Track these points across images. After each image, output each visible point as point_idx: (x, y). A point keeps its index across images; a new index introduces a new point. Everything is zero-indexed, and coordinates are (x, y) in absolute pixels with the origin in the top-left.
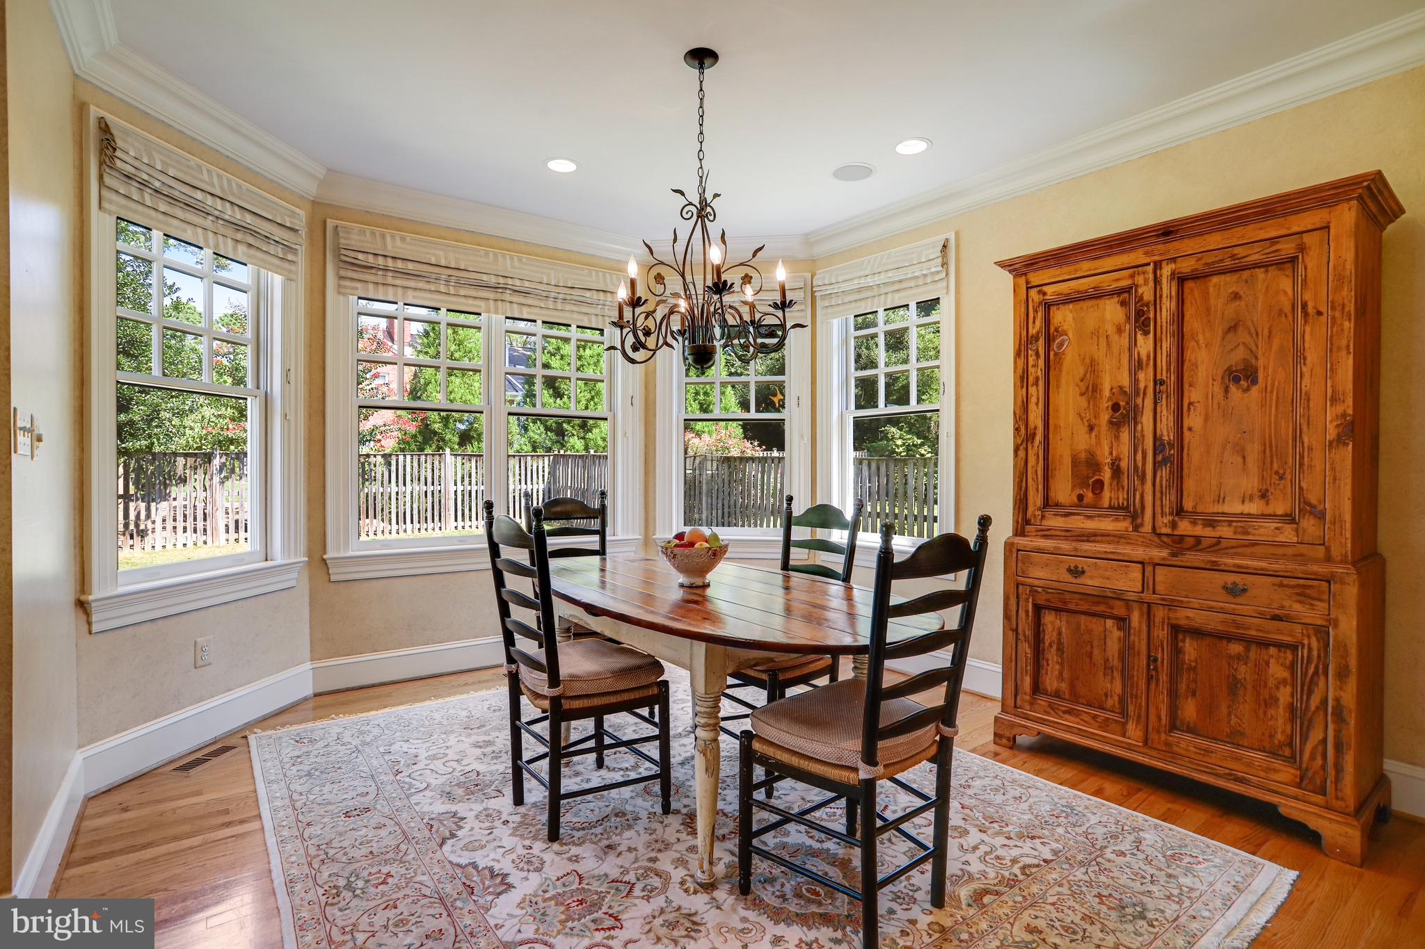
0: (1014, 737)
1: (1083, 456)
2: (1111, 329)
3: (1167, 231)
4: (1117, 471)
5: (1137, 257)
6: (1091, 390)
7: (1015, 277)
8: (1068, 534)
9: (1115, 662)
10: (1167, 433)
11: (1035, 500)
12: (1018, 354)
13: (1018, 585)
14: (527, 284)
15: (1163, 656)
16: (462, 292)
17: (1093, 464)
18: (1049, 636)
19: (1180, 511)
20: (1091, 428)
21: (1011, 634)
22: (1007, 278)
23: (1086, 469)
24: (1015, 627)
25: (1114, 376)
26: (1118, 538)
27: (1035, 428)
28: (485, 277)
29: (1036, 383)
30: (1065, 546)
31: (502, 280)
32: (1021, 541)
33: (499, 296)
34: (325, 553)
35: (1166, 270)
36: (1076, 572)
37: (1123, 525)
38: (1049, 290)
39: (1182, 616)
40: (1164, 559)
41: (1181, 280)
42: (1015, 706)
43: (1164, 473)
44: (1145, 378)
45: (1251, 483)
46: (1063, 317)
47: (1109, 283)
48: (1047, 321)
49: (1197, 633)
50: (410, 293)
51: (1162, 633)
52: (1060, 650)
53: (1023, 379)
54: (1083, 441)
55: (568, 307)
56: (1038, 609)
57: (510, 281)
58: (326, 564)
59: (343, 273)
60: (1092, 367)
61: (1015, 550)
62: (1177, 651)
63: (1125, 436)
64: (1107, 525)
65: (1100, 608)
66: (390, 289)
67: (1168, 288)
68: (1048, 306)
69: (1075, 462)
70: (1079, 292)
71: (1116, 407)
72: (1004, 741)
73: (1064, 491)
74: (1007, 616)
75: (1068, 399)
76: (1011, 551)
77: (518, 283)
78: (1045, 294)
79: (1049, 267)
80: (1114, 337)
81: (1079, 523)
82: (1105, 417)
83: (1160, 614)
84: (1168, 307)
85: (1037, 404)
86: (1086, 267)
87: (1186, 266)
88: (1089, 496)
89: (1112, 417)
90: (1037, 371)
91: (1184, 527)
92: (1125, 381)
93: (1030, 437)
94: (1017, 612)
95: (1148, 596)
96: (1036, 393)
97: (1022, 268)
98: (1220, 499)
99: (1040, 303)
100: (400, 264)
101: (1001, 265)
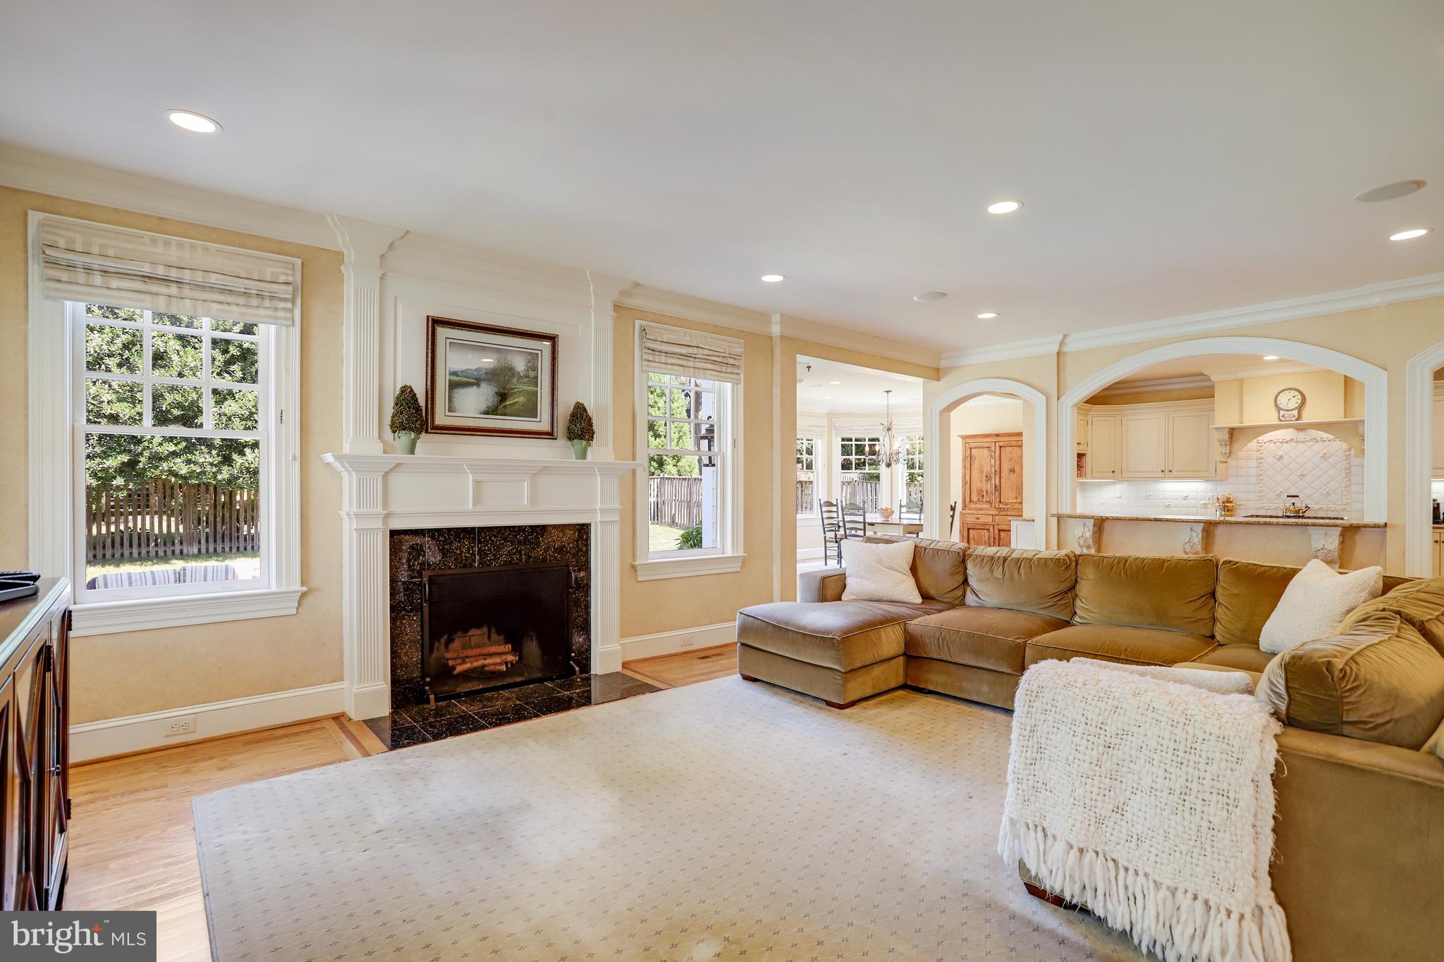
1: (979, 489)
2: (985, 457)
3: (997, 435)
4: (987, 492)
5: (991, 439)
6: (981, 472)
7: (962, 440)
8: (976, 509)
9: (987, 541)
10: (998, 484)
11: (968, 500)
12: (963, 461)
13: (963, 523)
15: (997, 537)
17: (982, 491)
18: (971, 536)
19: (1000, 502)
21: (962, 537)
22: (960, 440)
23: (980, 492)
24: (963, 534)
25: (987, 469)
26: (987, 509)
27: (968, 481)
30: (975, 512)
32: (964, 512)
35: (997, 444)
36: (978, 519)
37: (989, 506)
39: (1001, 527)
41: (1000, 447)
43: (997, 493)
44: (993, 471)
45: (1014, 496)
46: (974, 451)
47: (985, 445)
48: (971, 453)
49: (1004, 531)
51: (996, 532)
52: (974, 540)
53: (965, 467)
54: (979, 485)
56: (968, 529)
60: (981, 466)
62: (1000, 535)
63: (989, 483)
64: (985, 506)
65: (984, 528)
67: (998, 449)
68: (971, 448)
69: (977, 491)
70: (978, 446)
71: (987, 476)
73: (975, 498)
74: (960, 532)
75: (975, 473)
76: (961, 514)
78: (970, 445)
80: (986, 459)
81: (978, 506)
82: (984, 478)
83: (996, 527)
84: (998, 453)
85: (968, 474)
86: (980, 440)
87: (1001, 444)
88: (981, 499)
89: (986, 479)
90: (968, 466)
91: (1001, 506)
92: (989, 471)
93: (966, 483)
94: (963, 530)
95: (994, 523)
96: (968, 471)
97: (965, 438)
98: (1008, 499)
99: (969, 447)
101: (959, 436)
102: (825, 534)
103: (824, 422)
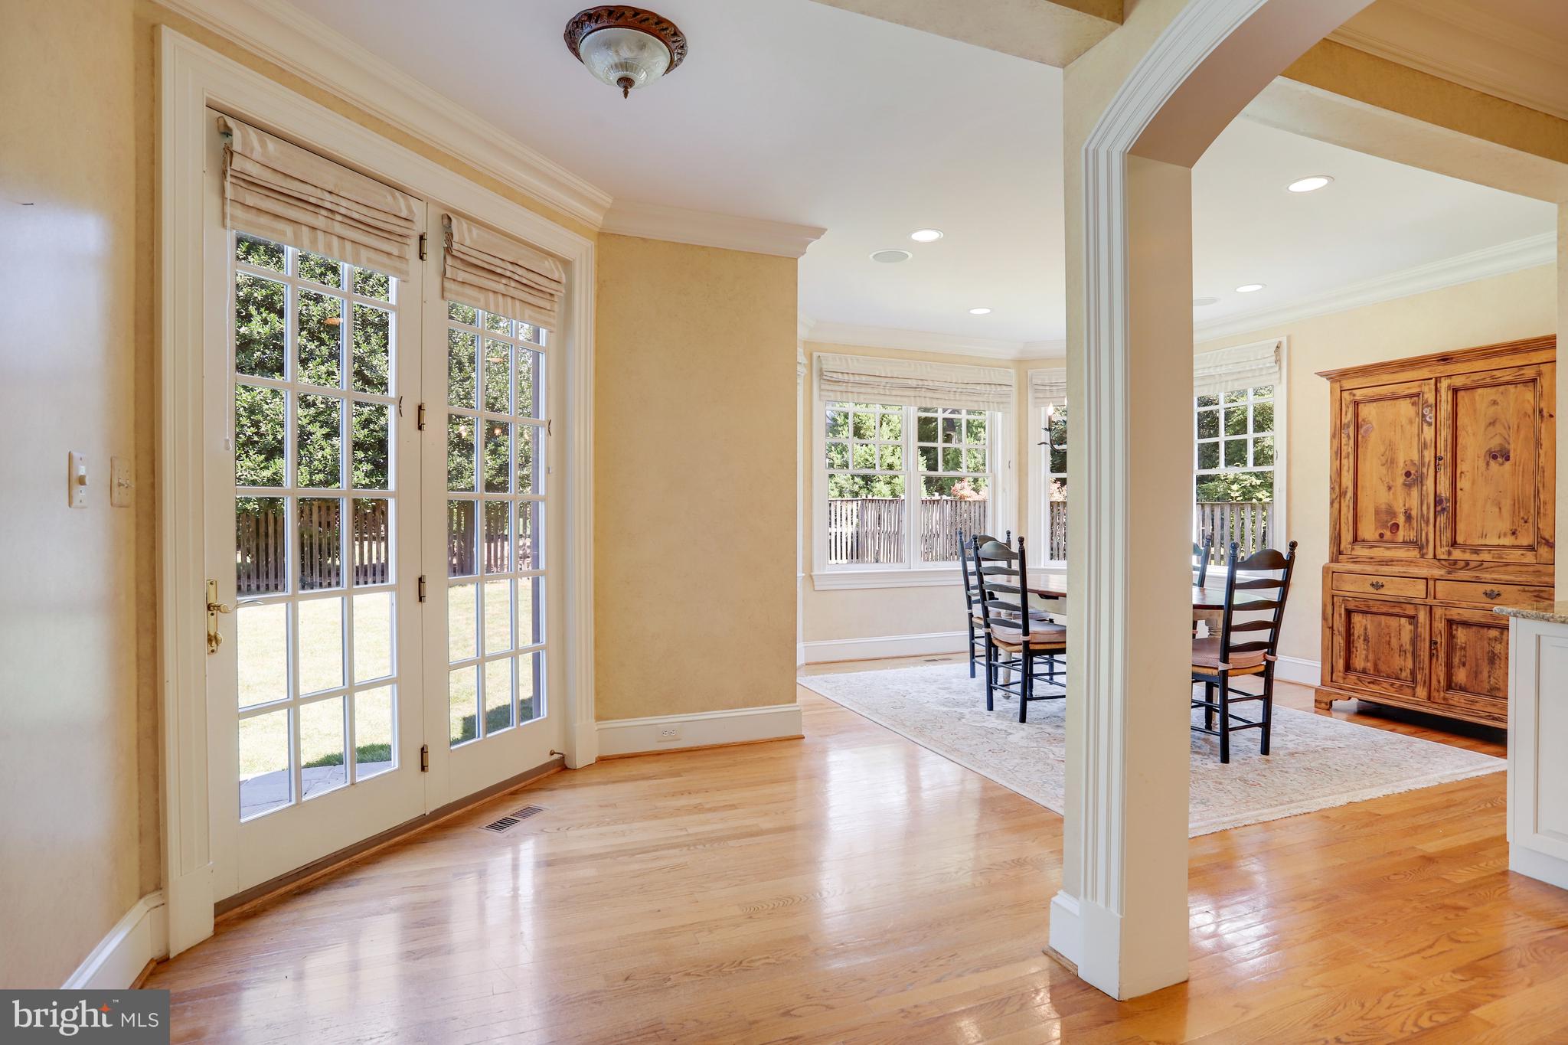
0: (1331, 702)
1: (1383, 507)
2: (1404, 421)
3: (1445, 358)
4: (1408, 517)
5: (1424, 373)
6: (1390, 463)
7: (1331, 382)
8: (1371, 560)
9: (1408, 647)
10: (1444, 490)
11: (1347, 537)
12: (1333, 436)
13: (1333, 596)
14: (937, 384)
15: (1442, 640)
16: (894, 392)
17: (1391, 513)
18: (1358, 631)
19: (1454, 544)
20: (1390, 488)
21: (1328, 632)
22: (1326, 384)
23: (1386, 516)
24: (1331, 625)
25: (1407, 453)
26: (1410, 562)
27: (1347, 488)
28: (910, 382)
29: (1348, 457)
30: (1369, 569)
31: (920, 383)
32: (1336, 566)
33: (917, 394)
34: (812, 571)
35: (1444, 384)
36: (1378, 586)
37: (1414, 553)
38: (1358, 392)
39: (1454, 614)
40: (1442, 576)
41: (1455, 391)
42: (1332, 681)
43: (1442, 519)
44: (1429, 455)
45: (1505, 525)
46: (1368, 411)
47: (1403, 389)
48: (1356, 415)
49: (1466, 624)
50: (862, 396)
51: (1440, 626)
52: (1366, 640)
53: (1338, 453)
54: (1383, 498)
55: (964, 398)
56: (1349, 613)
57: (926, 383)
58: (812, 579)
59: (823, 387)
60: (1391, 446)
61: (1331, 572)
62: (1451, 637)
63: (1415, 492)
64: (1401, 553)
65: (1396, 610)
66: (850, 394)
67: (1445, 396)
68: (1357, 404)
69: (1377, 512)
70: (1381, 395)
71: (1408, 474)
72: (1323, 705)
73: (1368, 531)
74: (1324, 618)
75: (1372, 468)
76: (1327, 573)
77: (931, 383)
78: (1354, 395)
79: (1357, 377)
80: (1408, 427)
81: (1380, 553)
82: (1401, 479)
83: (1438, 612)
84: (1445, 408)
85: (1348, 471)
86: (1386, 378)
87: (1458, 382)
88: (1388, 534)
89: (1405, 481)
90: (1348, 448)
91: (1457, 554)
92: (1416, 457)
93: (1342, 494)
94: (1333, 615)
95: (1430, 601)
96: (1348, 464)
97: (1337, 377)
98: (1483, 535)
99: (1351, 401)
100: (857, 378)
101: (1321, 374)
102: (970, 607)
103: (1011, 376)
